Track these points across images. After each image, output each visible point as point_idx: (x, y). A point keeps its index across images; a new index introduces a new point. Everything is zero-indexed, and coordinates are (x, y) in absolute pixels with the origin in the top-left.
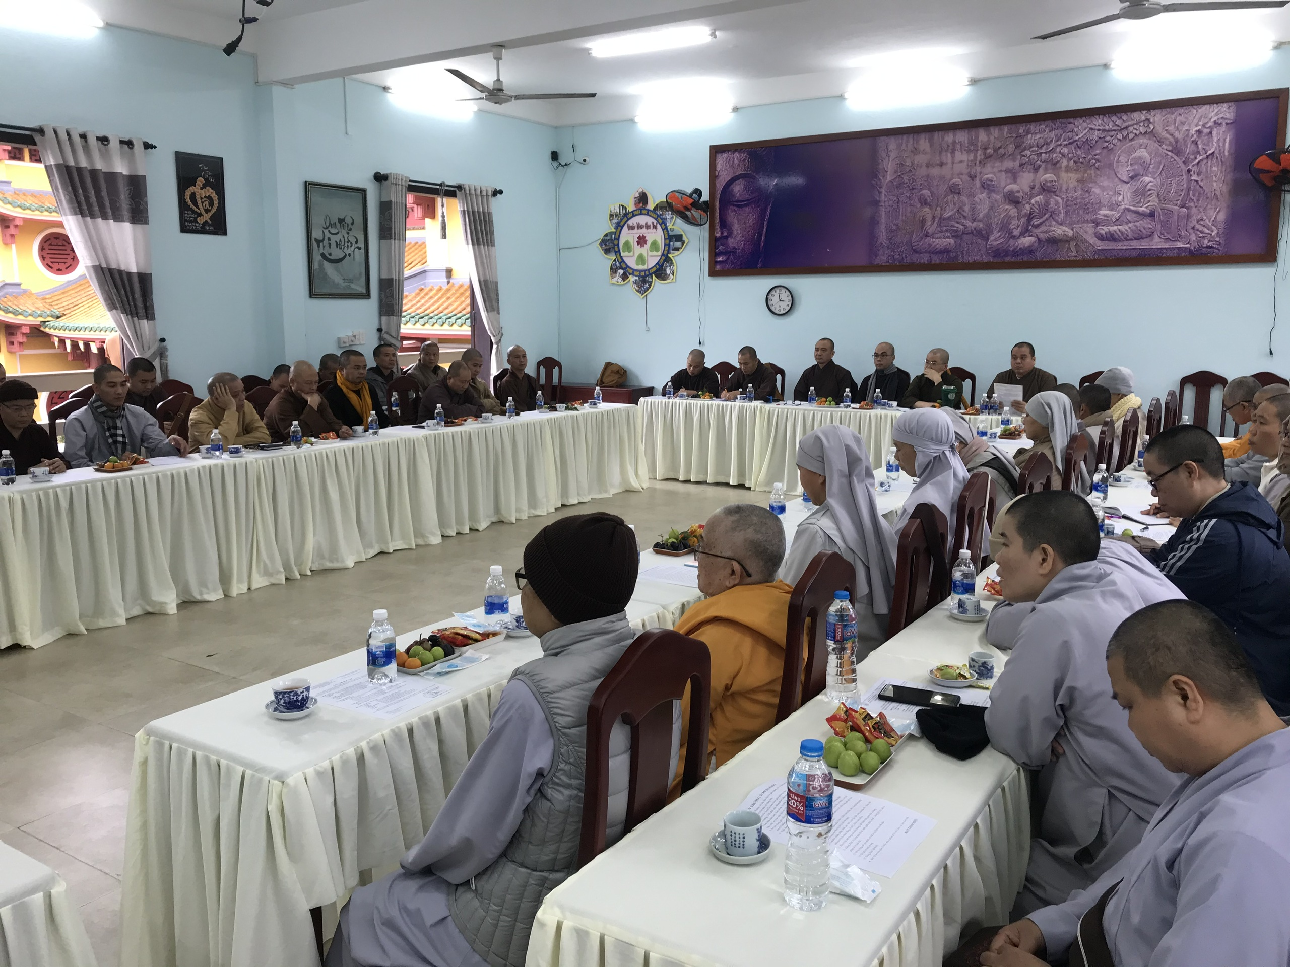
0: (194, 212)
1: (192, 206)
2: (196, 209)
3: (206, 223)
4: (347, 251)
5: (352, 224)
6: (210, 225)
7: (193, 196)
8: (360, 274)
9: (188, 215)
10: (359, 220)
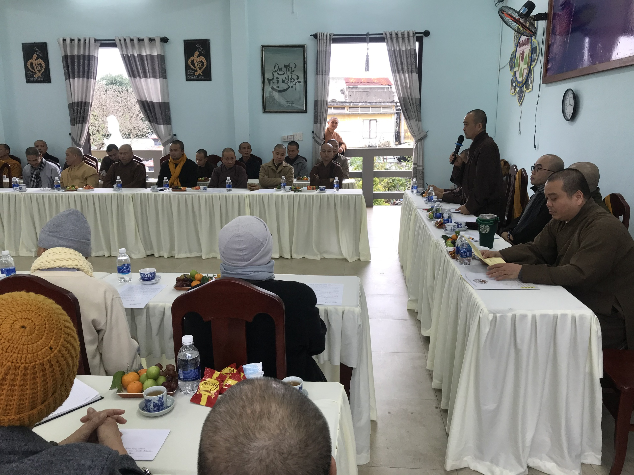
0: (193, 70)
1: (192, 67)
2: (194, 68)
3: (199, 75)
4: (290, 85)
5: (295, 67)
6: (201, 76)
7: (193, 62)
8: (300, 98)
9: (190, 72)
10: (300, 64)
